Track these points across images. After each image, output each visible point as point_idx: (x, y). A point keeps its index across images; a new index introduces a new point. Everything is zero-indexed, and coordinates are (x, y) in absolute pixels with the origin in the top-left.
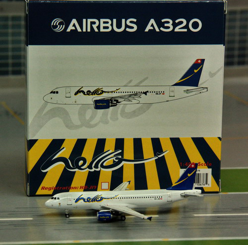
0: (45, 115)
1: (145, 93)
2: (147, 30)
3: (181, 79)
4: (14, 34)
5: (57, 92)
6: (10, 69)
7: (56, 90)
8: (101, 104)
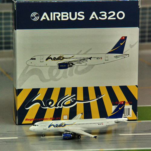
0: (27, 73)
1: (90, 58)
2: (90, 19)
3: (112, 49)
4: (5, 24)
5: (35, 59)
6: (3, 46)
7: (34, 58)
8: (62, 66)
